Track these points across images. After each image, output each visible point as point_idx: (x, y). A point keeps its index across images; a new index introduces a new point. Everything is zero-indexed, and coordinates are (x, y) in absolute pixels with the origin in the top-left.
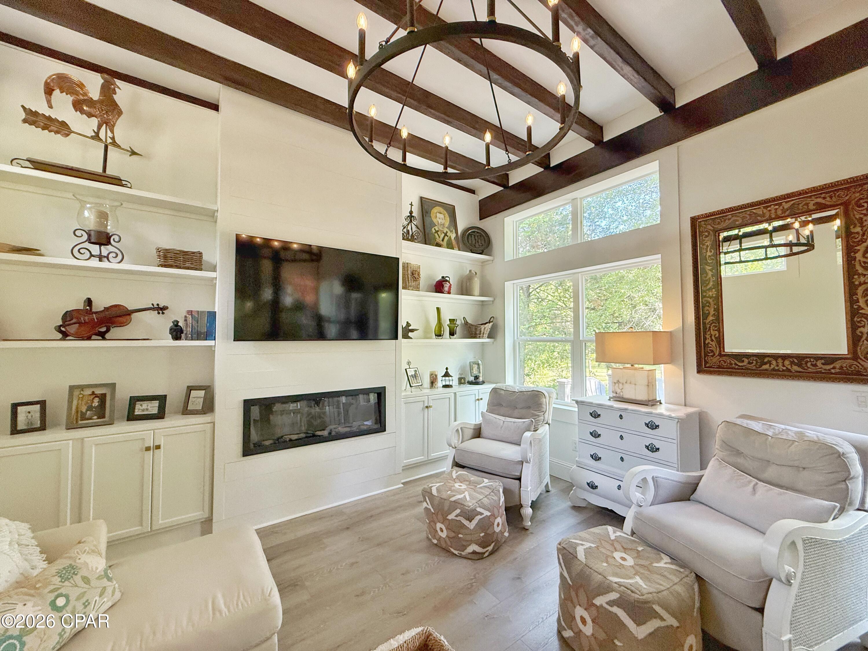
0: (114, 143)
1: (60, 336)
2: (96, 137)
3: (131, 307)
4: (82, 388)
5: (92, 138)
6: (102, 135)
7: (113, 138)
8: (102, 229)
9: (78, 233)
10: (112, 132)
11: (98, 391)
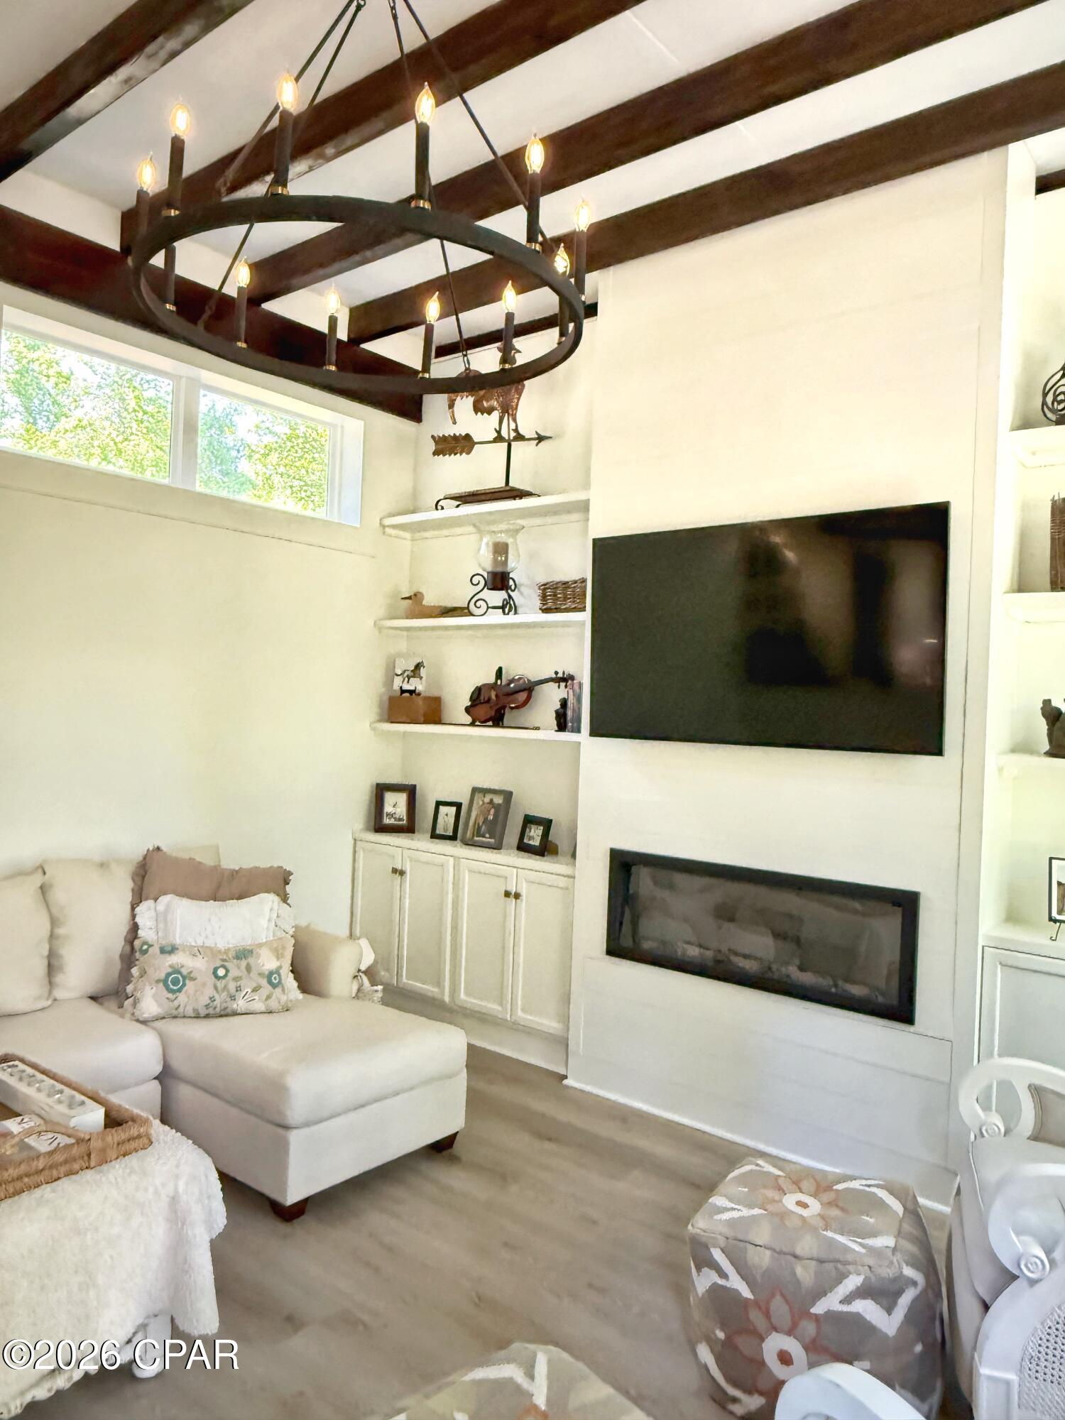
0: (519, 437)
1: (468, 719)
2: (499, 439)
3: (534, 677)
4: (485, 791)
5: (496, 440)
6: (504, 433)
7: (516, 430)
8: (499, 569)
9: (475, 580)
10: (515, 420)
11: (498, 800)
